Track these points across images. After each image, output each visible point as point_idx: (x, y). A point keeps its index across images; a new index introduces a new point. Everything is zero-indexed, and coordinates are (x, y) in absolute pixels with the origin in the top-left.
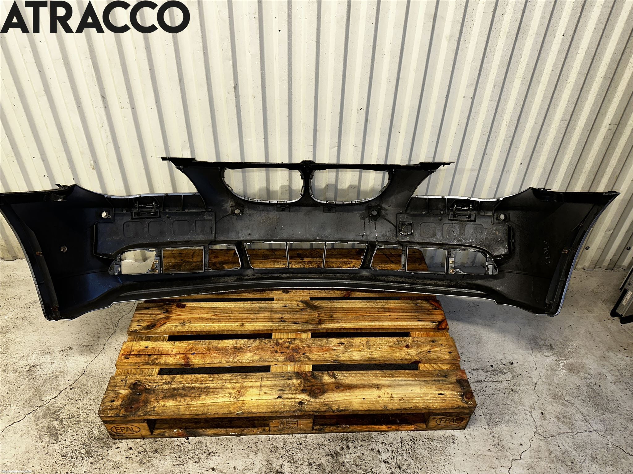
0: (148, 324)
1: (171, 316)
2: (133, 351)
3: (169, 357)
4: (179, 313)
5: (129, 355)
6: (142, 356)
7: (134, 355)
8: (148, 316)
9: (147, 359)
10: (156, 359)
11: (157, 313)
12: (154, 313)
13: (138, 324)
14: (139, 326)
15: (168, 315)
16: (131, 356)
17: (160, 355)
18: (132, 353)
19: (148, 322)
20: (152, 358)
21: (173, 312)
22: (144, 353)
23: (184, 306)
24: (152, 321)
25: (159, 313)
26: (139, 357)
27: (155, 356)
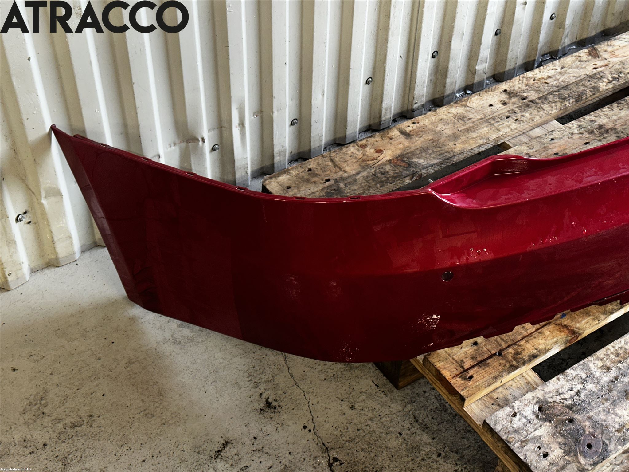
2: (462, 360)
3: (534, 340)
5: (466, 371)
6: (488, 361)
7: (472, 367)
9: (502, 361)
10: (517, 353)
16: (471, 372)
17: (515, 344)
18: (466, 366)
20: (510, 357)
22: (486, 356)
26: (487, 365)
27: (511, 350)
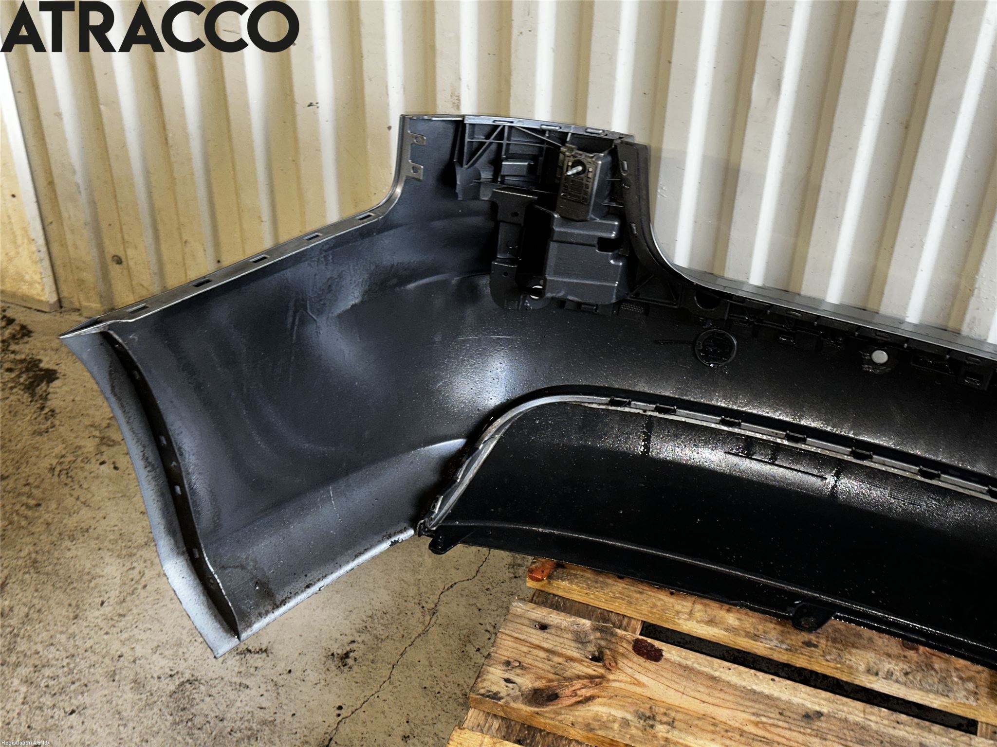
0: (538, 684)
1: (611, 677)
4: (639, 677)
8: (542, 654)
11: (569, 653)
12: (559, 649)
13: (507, 676)
14: (508, 681)
15: (602, 671)
19: (539, 678)
21: (620, 664)
23: (655, 656)
24: (551, 676)
25: (576, 654)
